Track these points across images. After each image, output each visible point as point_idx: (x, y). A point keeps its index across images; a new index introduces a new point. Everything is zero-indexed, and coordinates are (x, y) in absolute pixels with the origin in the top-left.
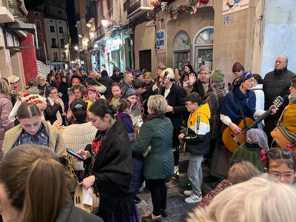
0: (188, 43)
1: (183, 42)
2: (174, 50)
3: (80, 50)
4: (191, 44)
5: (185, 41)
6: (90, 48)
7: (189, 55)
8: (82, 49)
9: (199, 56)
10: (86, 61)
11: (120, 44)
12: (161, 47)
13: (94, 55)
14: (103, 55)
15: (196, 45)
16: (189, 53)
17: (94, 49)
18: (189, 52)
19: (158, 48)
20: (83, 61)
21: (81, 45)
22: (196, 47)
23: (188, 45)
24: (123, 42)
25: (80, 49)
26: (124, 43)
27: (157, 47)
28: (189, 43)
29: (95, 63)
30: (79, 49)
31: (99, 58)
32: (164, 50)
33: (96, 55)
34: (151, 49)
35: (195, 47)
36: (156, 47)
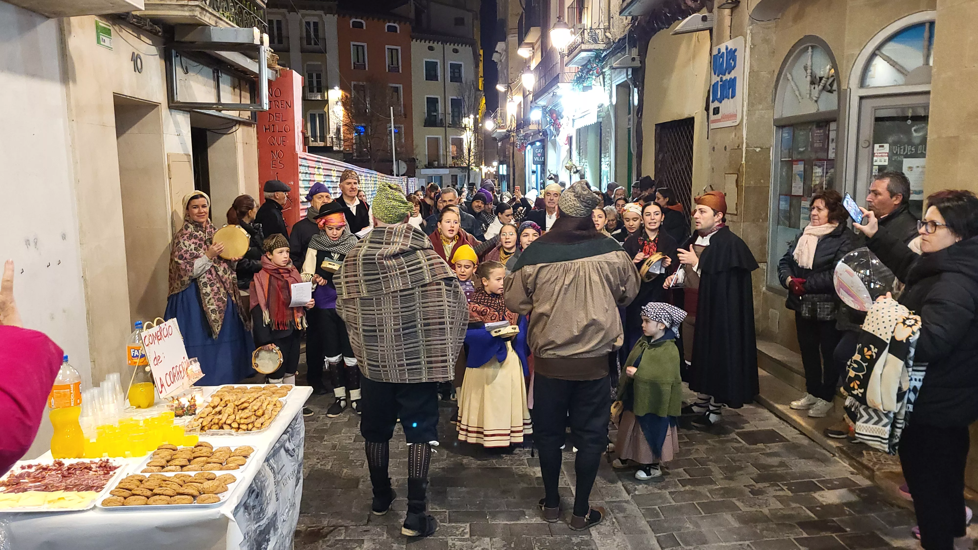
0: (831, 85)
1: (812, 83)
2: (775, 117)
3: (499, 131)
4: (844, 87)
5: (821, 78)
6: (522, 123)
7: (832, 135)
8: (503, 127)
9: (879, 138)
10: (514, 166)
11: (601, 106)
12: (726, 106)
13: (532, 144)
14: (554, 144)
15: (864, 92)
16: (833, 126)
17: (531, 127)
18: (834, 120)
19: (716, 111)
20: (505, 166)
21: (503, 118)
22: (864, 101)
23: (831, 91)
24: (611, 97)
25: (500, 127)
26: (614, 103)
27: (712, 106)
28: (835, 87)
29: (534, 172)
30: (496, 128)
31: (544, 155)
32: (735, 116)
33: (538, 144)
34: (692, 115)
35: (861, 98)
36: (707, 109)
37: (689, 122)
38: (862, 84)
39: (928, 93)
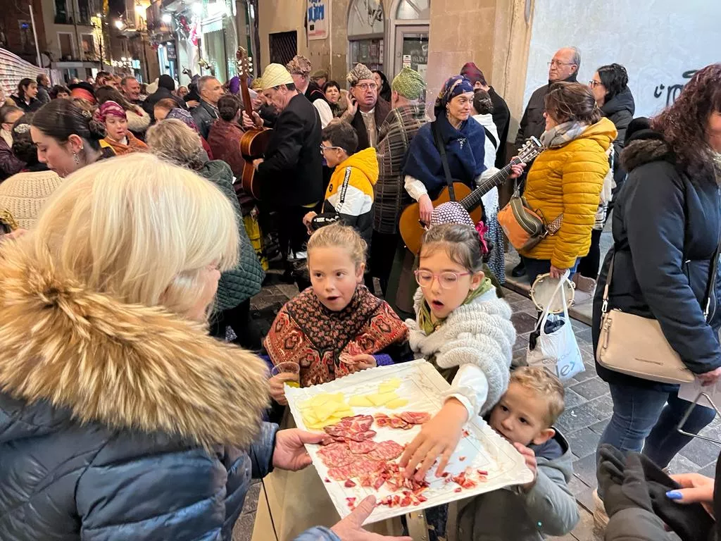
0: (380, 16)
1: (369, 13)
2: (349, 34)
3: (129, 30)
4: (387, 18)
5: (374, 11)
6: (154, 24)
7: (381, 48)
8: (133, 27)
9: (405, 52)
10: (147, 62)
11: (225, 16)
12: (319, 25)
13: (164, 44)
14: (184, 44)
15: (397, 22)
16: (381, 42)
17: (162, 29)
18: (382, 39)
19: (312, 28)
20: (138, 62)
21: (132, 16)
22: (398, 28)
23: (380, 20)
24: (232, 10)
25: (130, 27)
26: (235, 14)
27: (310, 24)
28: (382, 17)
29: (167, 67)
30: (127, 28)
31: (176, 53)
32: (324, 32)
33: (169, 44)
34: (296, 29)
35: (396, 26)
36: (306, 26)
37: (294, 34)
38: (396, 18)
39: (428, 25)
